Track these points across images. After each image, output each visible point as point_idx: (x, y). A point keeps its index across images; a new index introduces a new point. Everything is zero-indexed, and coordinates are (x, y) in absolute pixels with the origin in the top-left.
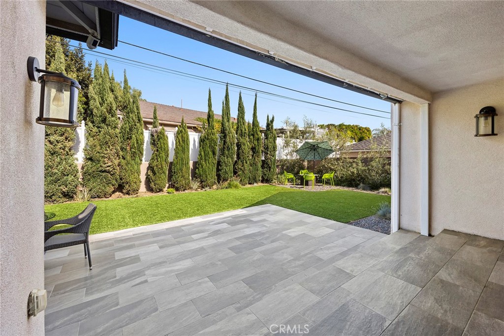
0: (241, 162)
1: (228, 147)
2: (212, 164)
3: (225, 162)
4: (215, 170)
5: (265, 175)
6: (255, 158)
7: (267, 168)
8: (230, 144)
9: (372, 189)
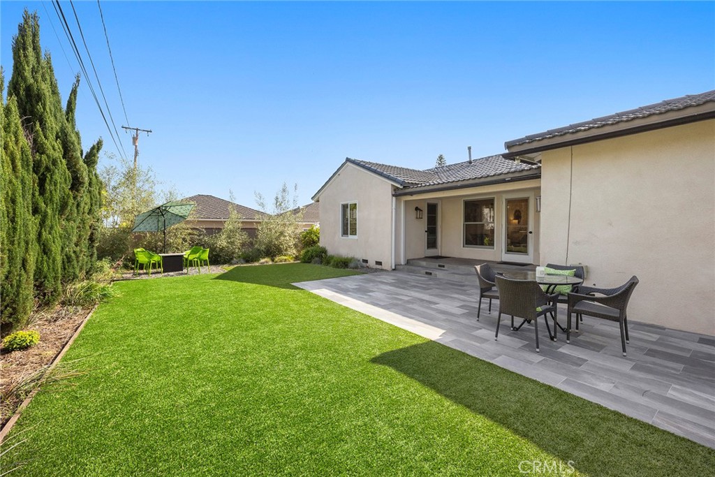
9: (247, 261)
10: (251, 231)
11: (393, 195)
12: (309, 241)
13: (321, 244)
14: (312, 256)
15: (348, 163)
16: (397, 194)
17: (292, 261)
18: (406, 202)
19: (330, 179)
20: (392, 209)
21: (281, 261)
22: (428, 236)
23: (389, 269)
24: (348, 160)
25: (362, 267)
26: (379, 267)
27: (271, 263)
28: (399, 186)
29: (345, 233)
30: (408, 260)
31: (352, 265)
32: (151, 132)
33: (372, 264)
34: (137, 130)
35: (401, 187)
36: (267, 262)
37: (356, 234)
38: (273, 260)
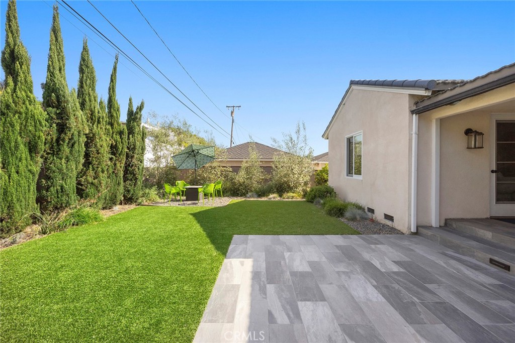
0: (93, 169)
1: (72, 138)
2: (28, 174)
3: (60, 170)
4: (33, 187)
5: (129, 191)
6: (115, 164)
7: (131, 180)
8: (76, 133)
9: (259, 196)
10: (268, 169)
11: (413, 112)
12: (320, 179)
13: (329, 183)
14: (315, 196)
15: (354, 87)
16: (421, 108)
17: (299, 199)
18: (442, 121)
19: (336, 112)
20: (411, 135)
21: (288, 198)
22: (498, 179)
23: (404, 230)
24: (352, 83)
25: (364, 219)
26: (388, 223)
27: (278, 199)
28: (422, 93)
29: (350, 172)
30: (446, 220)
31: (348, 214)
32: (240, 106)
33: (379, 216)
34: (234, 107)
35: (429, 93)
36: (274, 198)
37: (361, 174)
38: (280, 196)
